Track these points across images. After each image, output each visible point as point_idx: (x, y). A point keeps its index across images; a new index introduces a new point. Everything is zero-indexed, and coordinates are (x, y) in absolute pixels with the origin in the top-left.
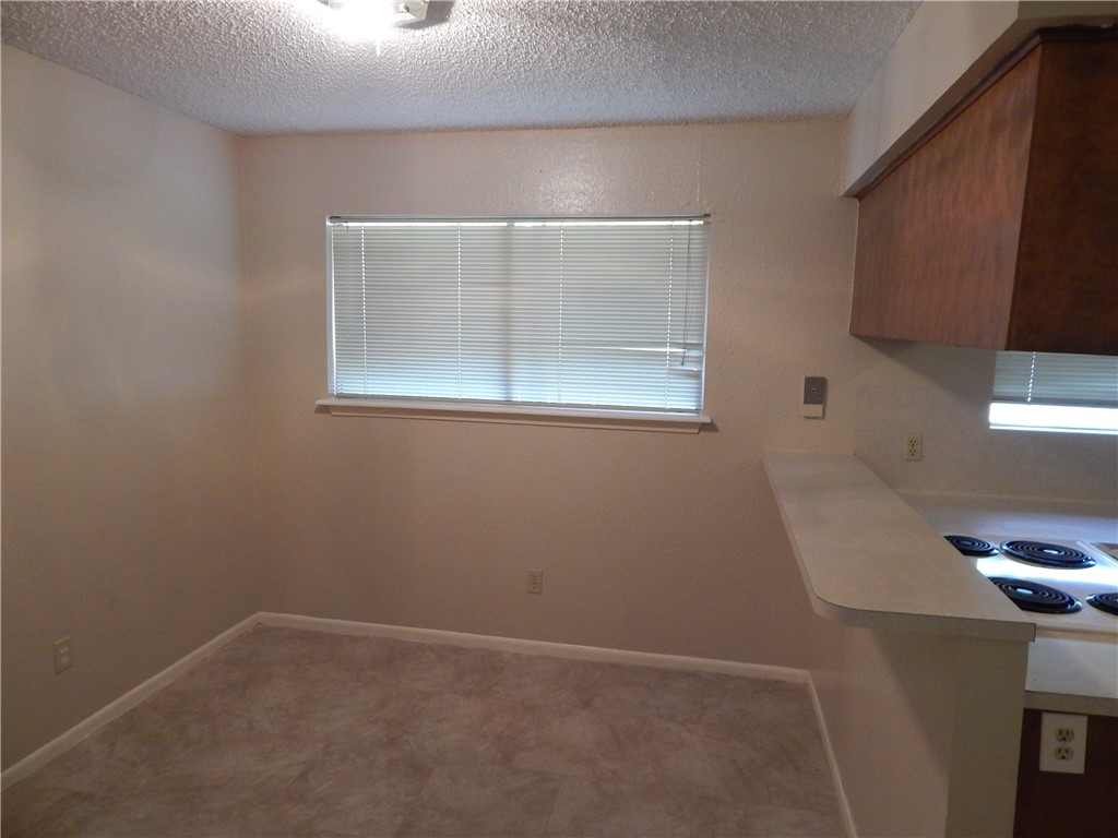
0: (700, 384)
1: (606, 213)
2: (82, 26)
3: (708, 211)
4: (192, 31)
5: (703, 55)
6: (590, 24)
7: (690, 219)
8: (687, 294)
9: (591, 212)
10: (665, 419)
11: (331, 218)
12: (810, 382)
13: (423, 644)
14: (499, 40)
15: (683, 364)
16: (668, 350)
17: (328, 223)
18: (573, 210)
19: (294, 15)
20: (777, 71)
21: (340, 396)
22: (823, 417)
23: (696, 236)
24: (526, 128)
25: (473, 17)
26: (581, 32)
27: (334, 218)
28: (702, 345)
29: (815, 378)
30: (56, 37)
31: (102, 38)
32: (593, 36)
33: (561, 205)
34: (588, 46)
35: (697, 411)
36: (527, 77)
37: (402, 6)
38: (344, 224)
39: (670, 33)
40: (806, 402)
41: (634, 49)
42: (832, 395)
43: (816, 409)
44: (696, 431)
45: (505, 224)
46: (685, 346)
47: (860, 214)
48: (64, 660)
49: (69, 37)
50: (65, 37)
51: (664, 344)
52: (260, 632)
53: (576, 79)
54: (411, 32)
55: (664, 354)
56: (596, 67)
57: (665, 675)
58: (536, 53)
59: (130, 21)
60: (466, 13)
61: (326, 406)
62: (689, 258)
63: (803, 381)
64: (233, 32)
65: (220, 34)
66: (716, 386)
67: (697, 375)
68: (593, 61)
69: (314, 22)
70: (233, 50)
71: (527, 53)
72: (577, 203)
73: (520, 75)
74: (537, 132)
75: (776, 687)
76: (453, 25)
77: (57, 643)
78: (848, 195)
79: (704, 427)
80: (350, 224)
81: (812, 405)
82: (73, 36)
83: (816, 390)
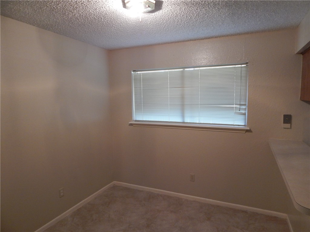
0: (246, 117)
1: (213, 64)
2: (65, 23)
3: (247, 62)
4: (92, 21)
5: (245, 11)
6: (206, 5)
7: (241, 64)
8: (241, 90)
9: (208, 64)
10: (234, 128)
11: (133, 71)
12: (285, 116)
13: (159, 194)
14: (178, 13)
15: (239, 111)
16: (235, 106)
17: (132, 72)
18: (203, 64)
19: (118, 13)
20: (271, 14)
21: (136, 121)
22: (291, 128)
23: (243, 70)
24: (188, 41)
25: (169, 7)
26: (203, 7)
27: (134, 71)
28: (246, 104)
29: (287, 115)
30: (60, 27)
31: (70, 26)
32: (207, 8)
33: (199, 63)
34: (206, 12)
35: (244, 125)
36: (187, 24)
37: (147, 6)
38: (137, 72)
39: (234, 4)
40: (284, 123)
41: (221, 11)
42: (294, 120)
43: (288, 125)
44: (245, 132)
45: (182, 70)
46: (240, 105)
47: (303, 60)
48: (62, 194)
49: (63, 27)
50: (62, 27)
51: (233, 104)
52: (114, 187)
53: (203, 23)
54: (151, 14)
55: (233, 107)
56: (209, 19)
57: (235, 211)
58: (189, 16)
59: (76, 20)
60: (167, 6)
61: (132, 124)
62: (241, 77)
63: (283, 116)
64: (102, 20)
65: (99, 21)
66: (251, 117)
67: (244, 114)
68: (208, 17)
69: (123, 14)
70: (103, 26)
71: (187, 17)
72: (204, 62)
73: (185, 24)
74: (192, 41)
75: (275, 219)
76: (163, 10)
77: (60, 189)
78: (298, 53)
79: (247, 131)
80: (138, 72)
81: (286, 124)
82: (64, 26)
83: (288, 119)
